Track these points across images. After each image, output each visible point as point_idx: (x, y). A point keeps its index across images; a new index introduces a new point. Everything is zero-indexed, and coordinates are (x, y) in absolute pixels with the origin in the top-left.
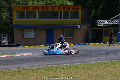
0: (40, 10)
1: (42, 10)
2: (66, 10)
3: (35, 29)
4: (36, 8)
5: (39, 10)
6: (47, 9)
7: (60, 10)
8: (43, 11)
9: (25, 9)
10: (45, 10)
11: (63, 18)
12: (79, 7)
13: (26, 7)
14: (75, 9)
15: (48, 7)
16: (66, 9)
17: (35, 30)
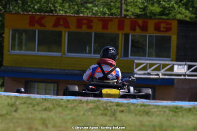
0: (73, 28)
1: (78, 27)
2: (138, 32)
3: (58, 83)
4: (61, 22)
5: (69, 27)
6: (90, 27)
7: (123, 29)
8: (78, 30)
9: (36, 25)
10: (84, 29)
11: (131, 56)
12: (171, 24)
13: (37, 18)
14: (162, 29)
15: (92, 21)
16: (138, 29)
17: (58, 87)
